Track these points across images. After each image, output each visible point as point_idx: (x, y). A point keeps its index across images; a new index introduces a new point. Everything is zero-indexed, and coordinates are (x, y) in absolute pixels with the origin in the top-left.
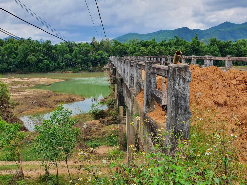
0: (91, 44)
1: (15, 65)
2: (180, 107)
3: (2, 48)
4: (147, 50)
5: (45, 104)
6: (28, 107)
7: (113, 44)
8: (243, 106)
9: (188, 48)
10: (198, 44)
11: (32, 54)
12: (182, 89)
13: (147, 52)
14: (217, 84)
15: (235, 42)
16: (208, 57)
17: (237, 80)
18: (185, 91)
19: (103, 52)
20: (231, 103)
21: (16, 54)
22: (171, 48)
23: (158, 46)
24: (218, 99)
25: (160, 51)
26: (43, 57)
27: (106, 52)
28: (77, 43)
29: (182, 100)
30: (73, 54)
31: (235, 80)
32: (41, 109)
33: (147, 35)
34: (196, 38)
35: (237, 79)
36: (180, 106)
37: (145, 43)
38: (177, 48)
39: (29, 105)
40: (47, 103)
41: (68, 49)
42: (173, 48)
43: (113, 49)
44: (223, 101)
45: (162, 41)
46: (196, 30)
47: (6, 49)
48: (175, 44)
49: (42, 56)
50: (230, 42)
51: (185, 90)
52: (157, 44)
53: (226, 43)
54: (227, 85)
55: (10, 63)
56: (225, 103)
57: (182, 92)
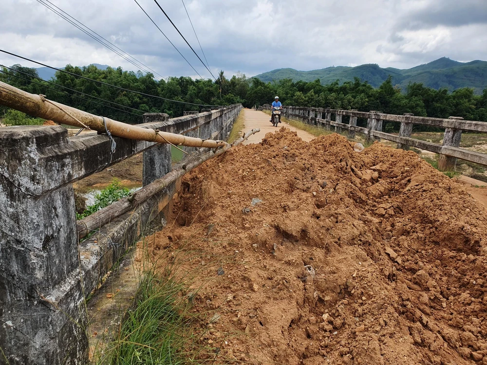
0: (217, 82)
1: (96, 109)
2: (9, 282)
3: (78, 82)
4: (305, 97)
5: (130, 175)
6: (103, 177)
7: (251, 85)
8: (346, 247)
9: (372, 98)
10: (391, 92)
11: (124, 93)
12: (8, 220)
13: (305, 101)
14: (312, 179)
15: (454, 92)
16: (374, 115)
17: (374, 170)
18: (19, 227)
19: (235, 96)
20: (318, 236)
21: (99, 92)
22: (345, 96)
23: (324, 91)
24: (287, 221)
25: (327, 100)
26: (140, 99)
27: (240, 96)
28: (194, 79)
29: (14, 259)
30: (188, 96)
31: (371, 169)
32: (123, 181)
33: (309, 73)
34: (388, 82)
35: (377, 167)
36: (10, 279)
37: (304, 86)
38: (354, 97)
39: (105, 174)
40: (132, 173)
41: (180, 89)
42: (349, 96)
43: (251, 92)
44: (299, 228)
45: (332, 85)
46: (390, 70)
47: (83, 83)
48: (352, 89)
49: (139, 97)
50: (446, 91)
51: (18, 224)
52: (323, 88)
53: (438, 94)
54: (330, 185)
55: (89, 106)
56: (304, 232)
57: (10, 233)
